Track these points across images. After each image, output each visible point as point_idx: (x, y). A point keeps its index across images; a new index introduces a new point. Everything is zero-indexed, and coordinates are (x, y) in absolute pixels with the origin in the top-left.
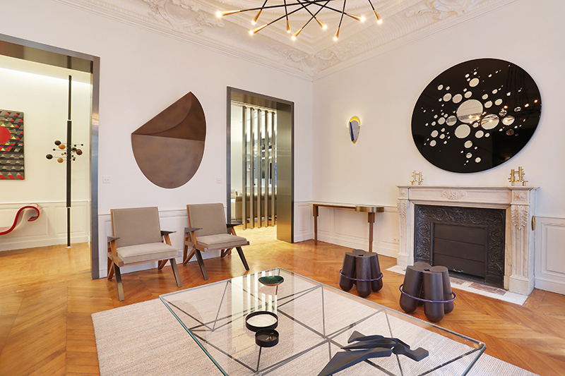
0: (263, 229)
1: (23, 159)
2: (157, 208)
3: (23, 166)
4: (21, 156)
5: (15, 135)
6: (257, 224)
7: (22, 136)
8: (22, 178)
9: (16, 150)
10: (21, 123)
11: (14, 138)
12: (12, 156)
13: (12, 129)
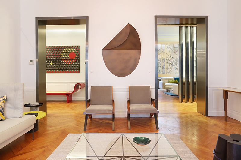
0: (190, 104)
1: (79, 64)
2: (112, 87)
3: (79, 67)
4: (79, 63)
5: (77, 55)
6: (190, 100)
7: (79, 55)
8: (79, 72)
9: (77, 61)
10: (79, 50)
11: (76, 56)
12: (76, 63)
13: (76, 53)
